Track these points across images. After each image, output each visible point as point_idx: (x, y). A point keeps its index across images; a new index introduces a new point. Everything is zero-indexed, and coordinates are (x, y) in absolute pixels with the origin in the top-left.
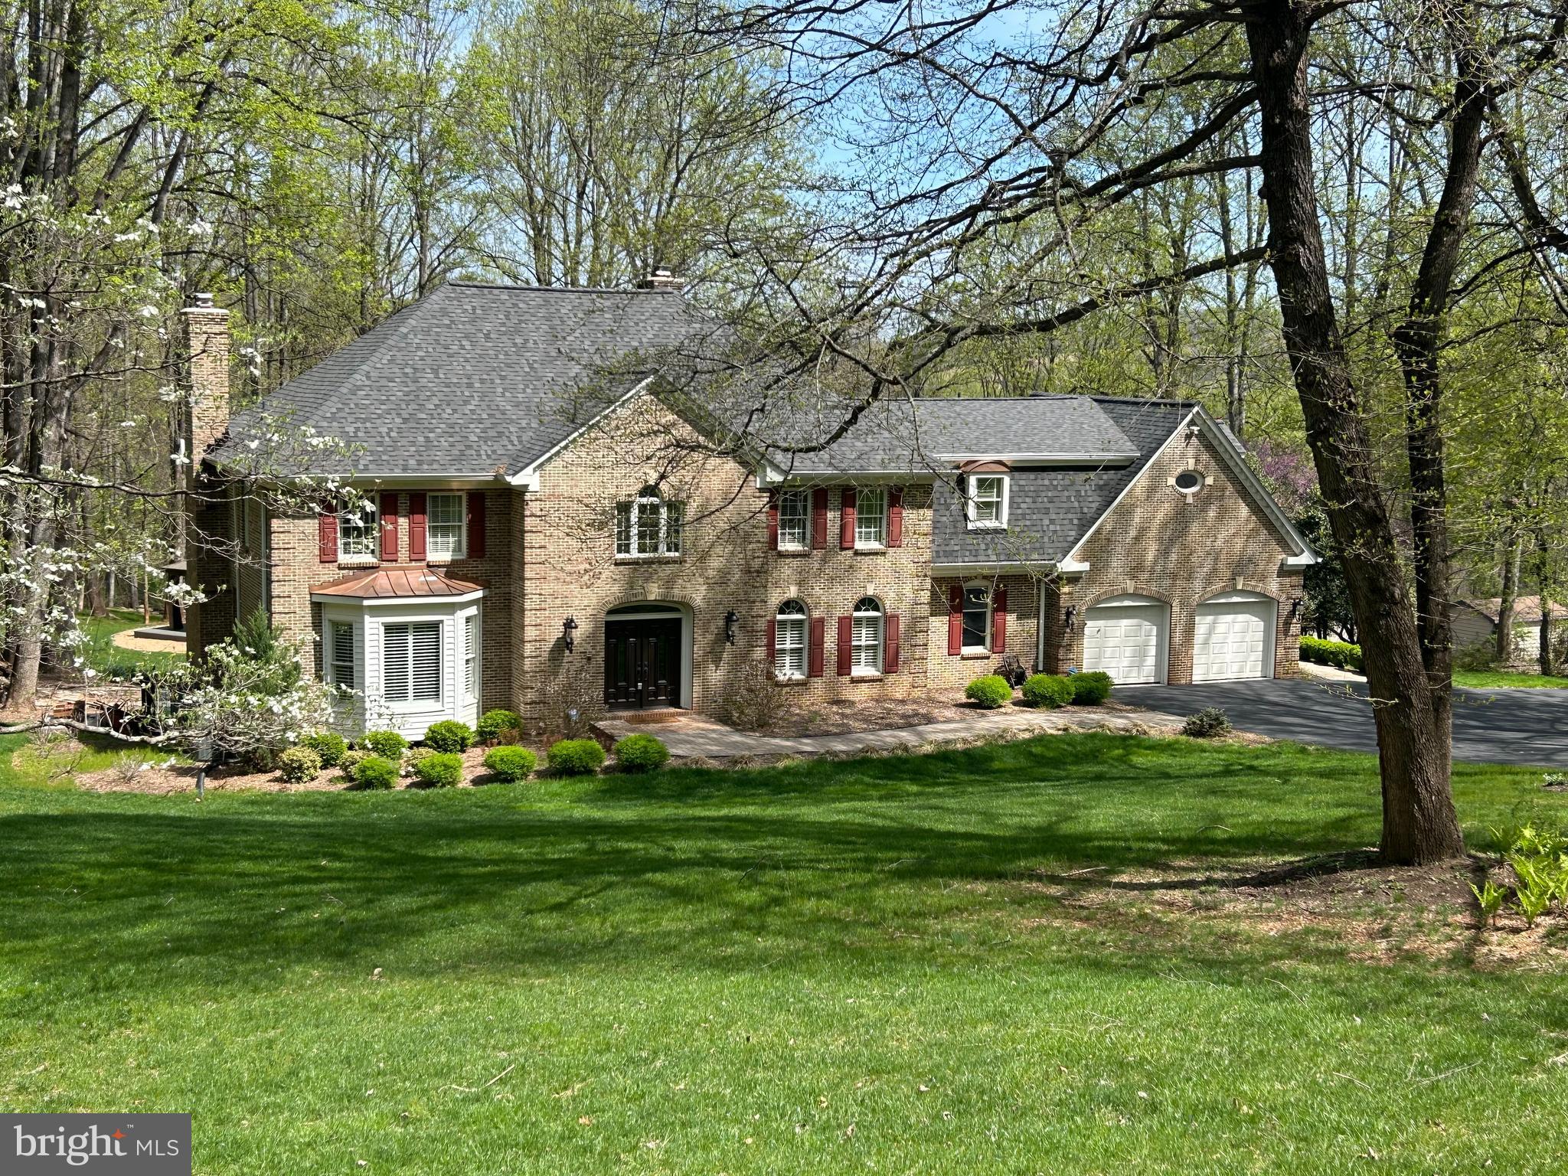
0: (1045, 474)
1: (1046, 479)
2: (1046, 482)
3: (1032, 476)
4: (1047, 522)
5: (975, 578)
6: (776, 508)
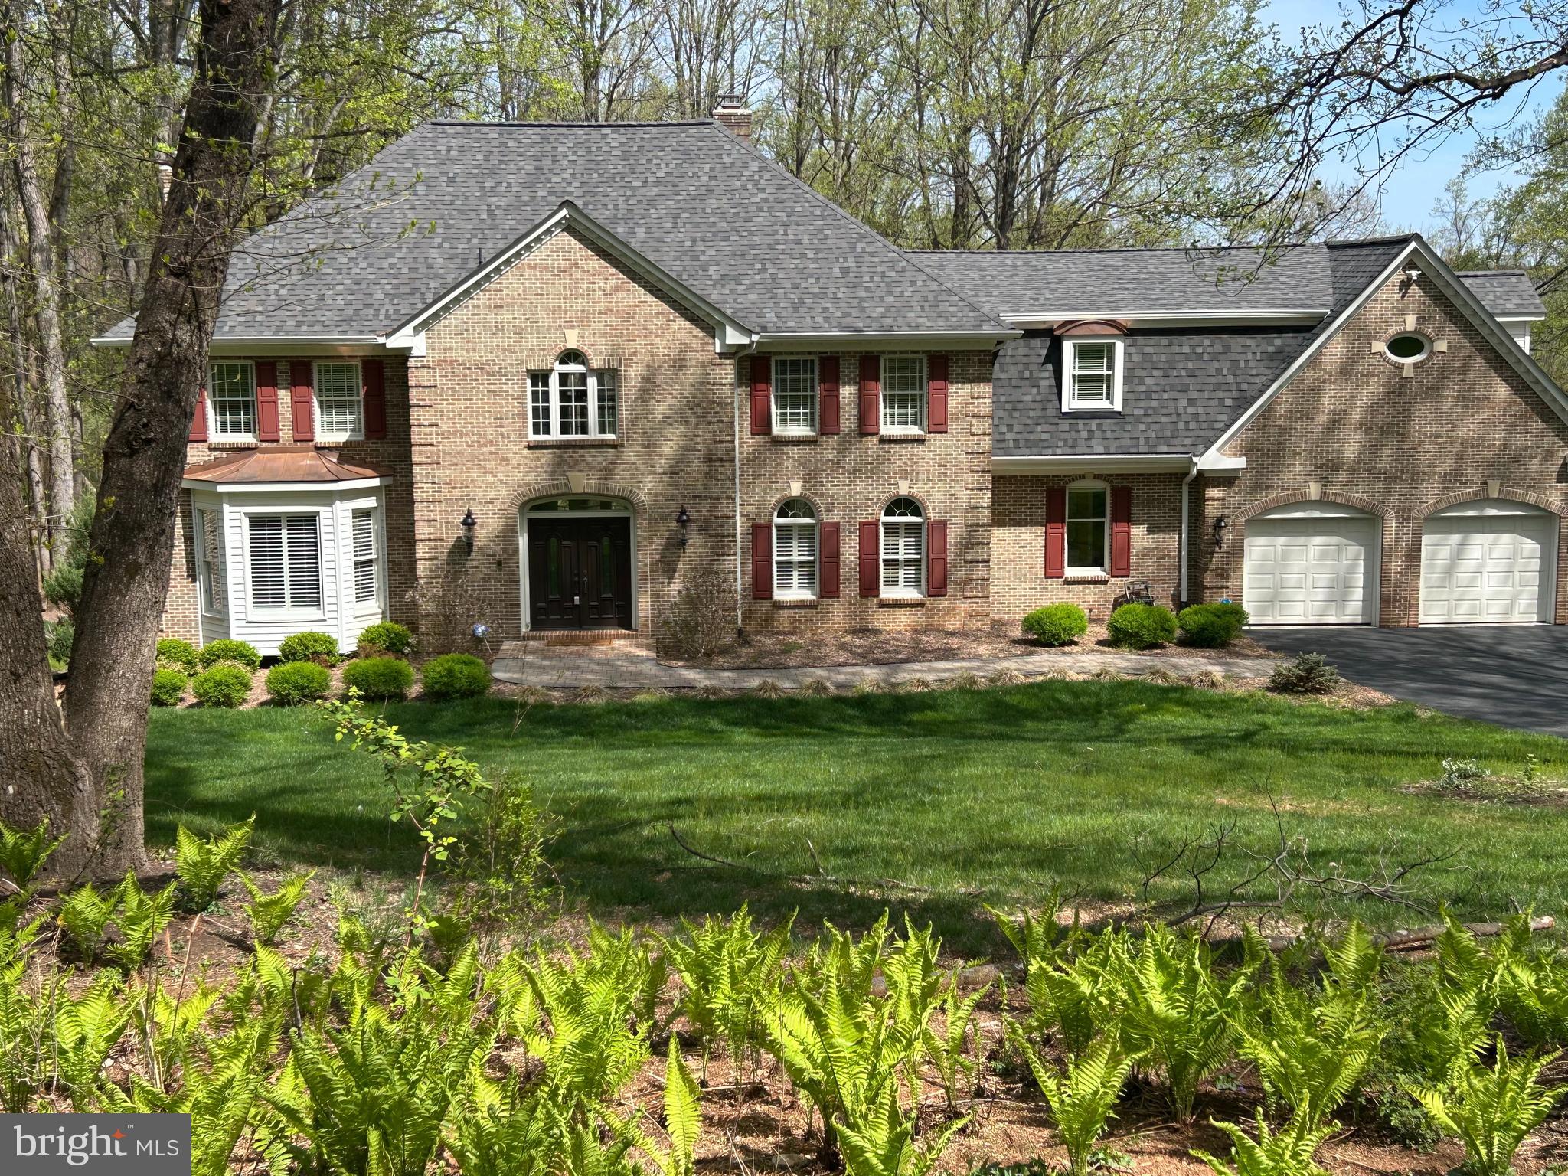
0: (1184, 339)
1: (1185, 345)
2: (1186, 349)
3: (1164, 341)
4: (1184, 402)
5: (1083, 477)
6: (768, 381)
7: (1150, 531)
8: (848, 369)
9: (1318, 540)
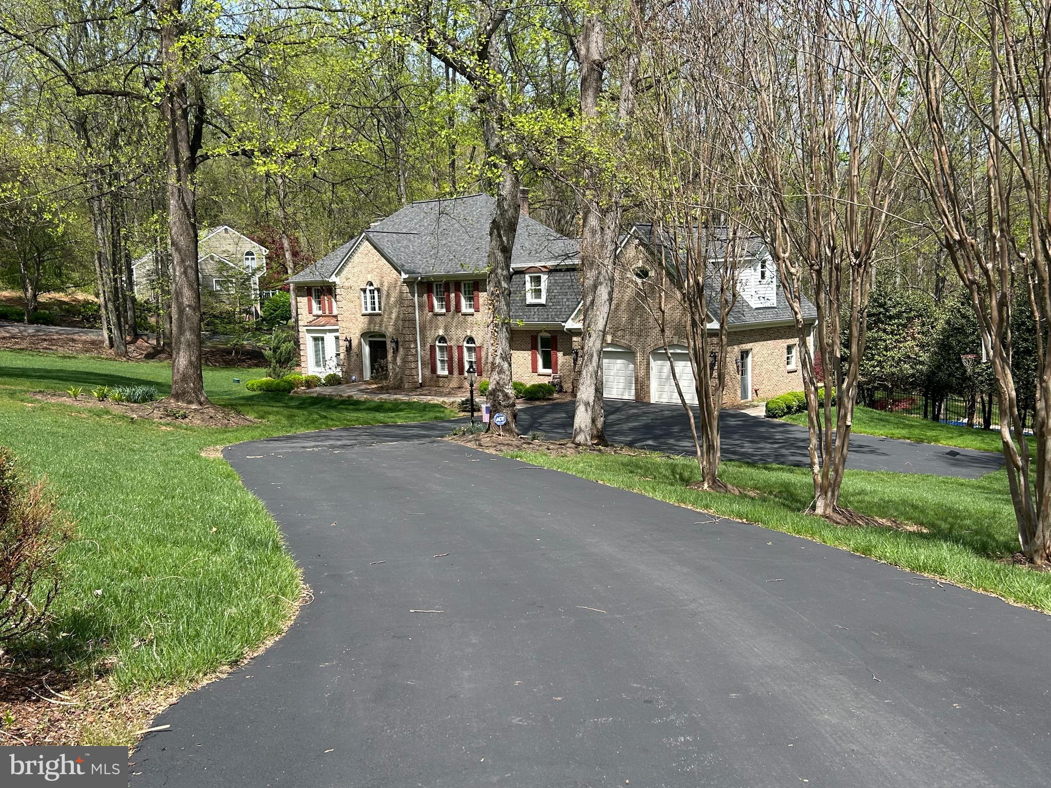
0: (568, 273)
2: (569, 277)
3: (561, 274)
5: (541, 331)
6: (432, 292)
7: (564, 355)
8: (452, 288)
9: (619, 361)
